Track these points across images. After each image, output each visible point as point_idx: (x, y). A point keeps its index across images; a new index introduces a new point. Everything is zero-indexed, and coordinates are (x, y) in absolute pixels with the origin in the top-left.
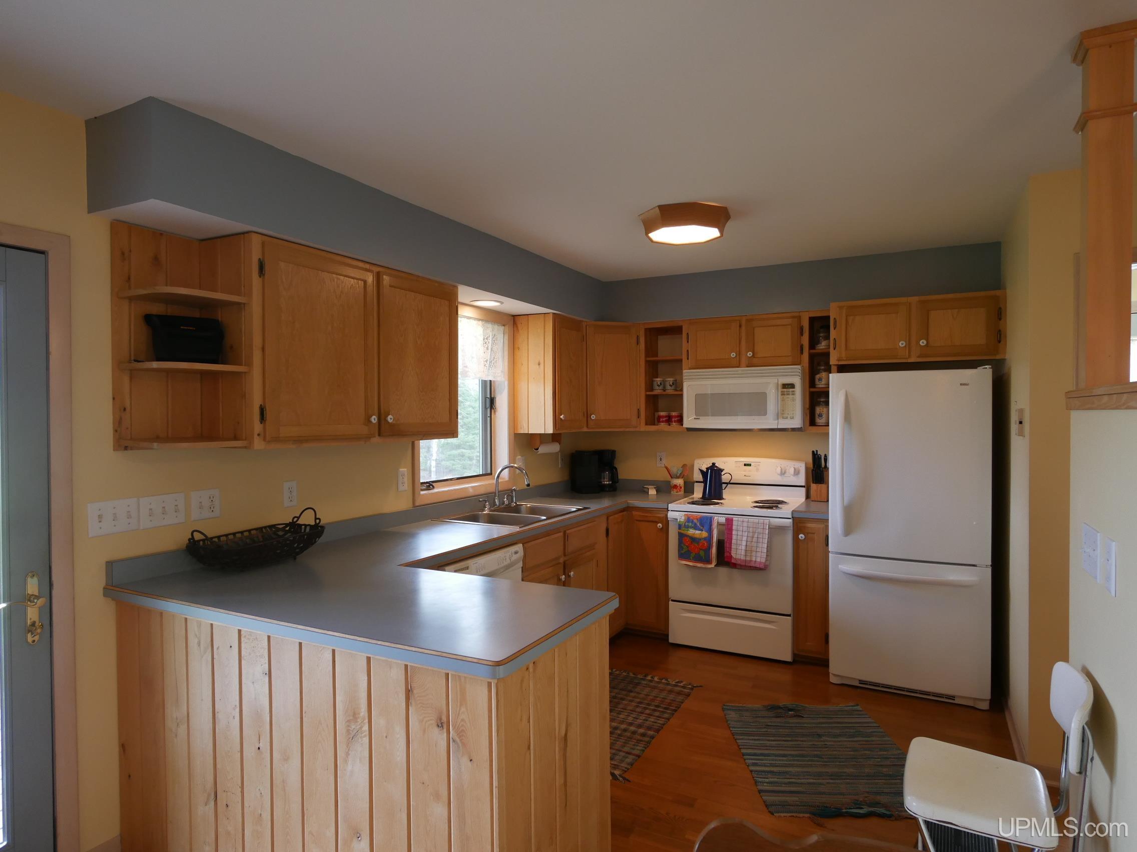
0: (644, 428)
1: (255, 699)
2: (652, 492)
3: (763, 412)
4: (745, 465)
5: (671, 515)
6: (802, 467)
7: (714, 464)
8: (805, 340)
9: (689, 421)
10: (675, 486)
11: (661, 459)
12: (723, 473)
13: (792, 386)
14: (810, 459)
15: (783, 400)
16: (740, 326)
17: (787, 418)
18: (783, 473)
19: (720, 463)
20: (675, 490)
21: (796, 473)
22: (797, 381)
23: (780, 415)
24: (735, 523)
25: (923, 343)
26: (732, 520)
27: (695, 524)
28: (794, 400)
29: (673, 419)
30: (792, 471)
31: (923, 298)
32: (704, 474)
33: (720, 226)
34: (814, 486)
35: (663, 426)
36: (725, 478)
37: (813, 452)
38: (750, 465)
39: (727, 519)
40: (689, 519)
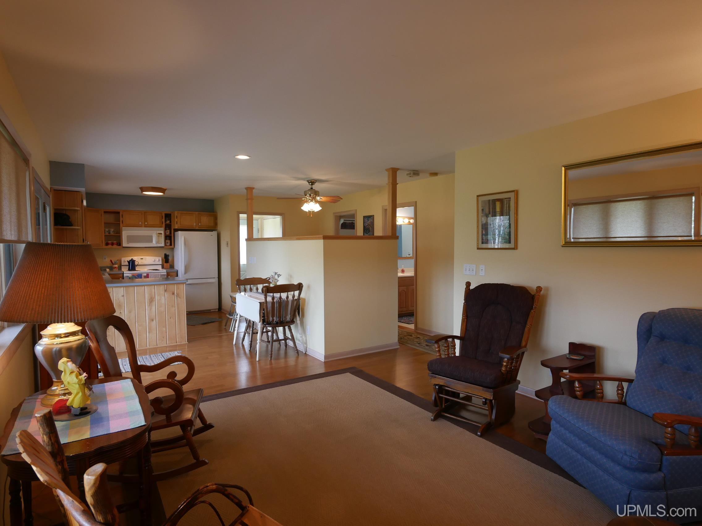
0: (104, 247)
1: (119, 302)
2: (108, 270)
3: (152, 241)
4: (141, 259)
5: (125, 275)
6: (161, 259)
7: (132, 259)
8: (164, 220)
9: (125, 244)
10: (115, 267)
11: (105, 259)
12: (135, 262)
13: (161, 234)
14: (163, 256)
15: (158, 238)
16: (142, 214)
17: (160, 243)
18: (155, 261)
19: (135, 258)
20: (116, 269)
21: (159, 261)
22: (162, 232)
23: (158, 242)
24: (149, 275)
25: (200, 224)
26: (149, 274)
27: (136, 277)
28: (162, 238)
29: (115, 244)
30: (158, 260)
31: (200, 213)
32: (129, 262)
33: (164, 193)
34: (165, 264)
35: (110, 246)
36: (136, 263)
37: (165, 254)
38: (143, 259)
39: (147, 274)
40: (133, 275)
